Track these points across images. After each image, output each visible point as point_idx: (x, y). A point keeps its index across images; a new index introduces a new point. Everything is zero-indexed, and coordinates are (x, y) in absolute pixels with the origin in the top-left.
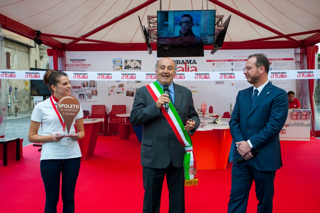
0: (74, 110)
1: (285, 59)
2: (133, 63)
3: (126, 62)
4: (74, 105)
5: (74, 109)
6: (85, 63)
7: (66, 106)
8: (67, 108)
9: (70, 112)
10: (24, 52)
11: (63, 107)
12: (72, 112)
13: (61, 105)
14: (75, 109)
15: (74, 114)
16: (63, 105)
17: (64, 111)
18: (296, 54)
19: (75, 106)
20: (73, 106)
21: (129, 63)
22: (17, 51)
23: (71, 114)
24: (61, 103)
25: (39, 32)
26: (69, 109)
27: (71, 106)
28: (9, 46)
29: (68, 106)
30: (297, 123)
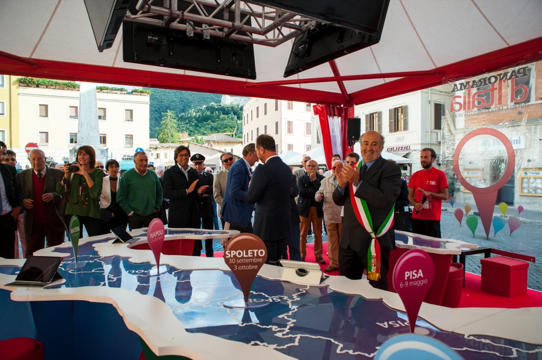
0: (255, 260)
4: (255, 251)
5: (256, 257)
7: (239, 254)
8: (243, 257)
9: (247, 264)
11: (235, 256)
12: (253, 264)
13: (230, 253)
14: (258, 257)
15: (256, 267)
16: (233, 253)
17: (236, 263)
19: (257, 252)
20: (253, 252)
23: (250, 267)
24: (231, 250)
26: (246, 258)
27: (249, 253)
29: (243, 253)
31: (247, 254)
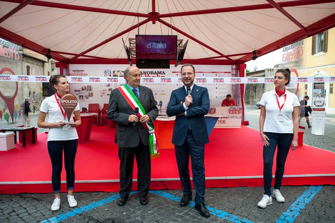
0: (73, 105)
1: (225, 72)
2: (119, 73)
3: (114, 72)
4: (73, 101)
5: (73, 103)
6: (84, 73)
7: (67, 101)
8: (68, 103)
9: (70, 106)
10: (40, 65)
11: (65, 102)
12: (72, 106)
13: (63, 101)
14: (74, 103)
15: (73, 107)
16: (64, 101)
17: (65, 105)
18: (232, 69)
19: (74, 101)
20: (72, 101)
21: (116, 73)
22: (35, 65)
23: (71, 107)
24: (63, 99)
25: (50, 49)
26: (69, 103)
27: (71, 102)
28: (29, 61)
29: (68, 101)
30: (233, 116)
31: (70, 102)
